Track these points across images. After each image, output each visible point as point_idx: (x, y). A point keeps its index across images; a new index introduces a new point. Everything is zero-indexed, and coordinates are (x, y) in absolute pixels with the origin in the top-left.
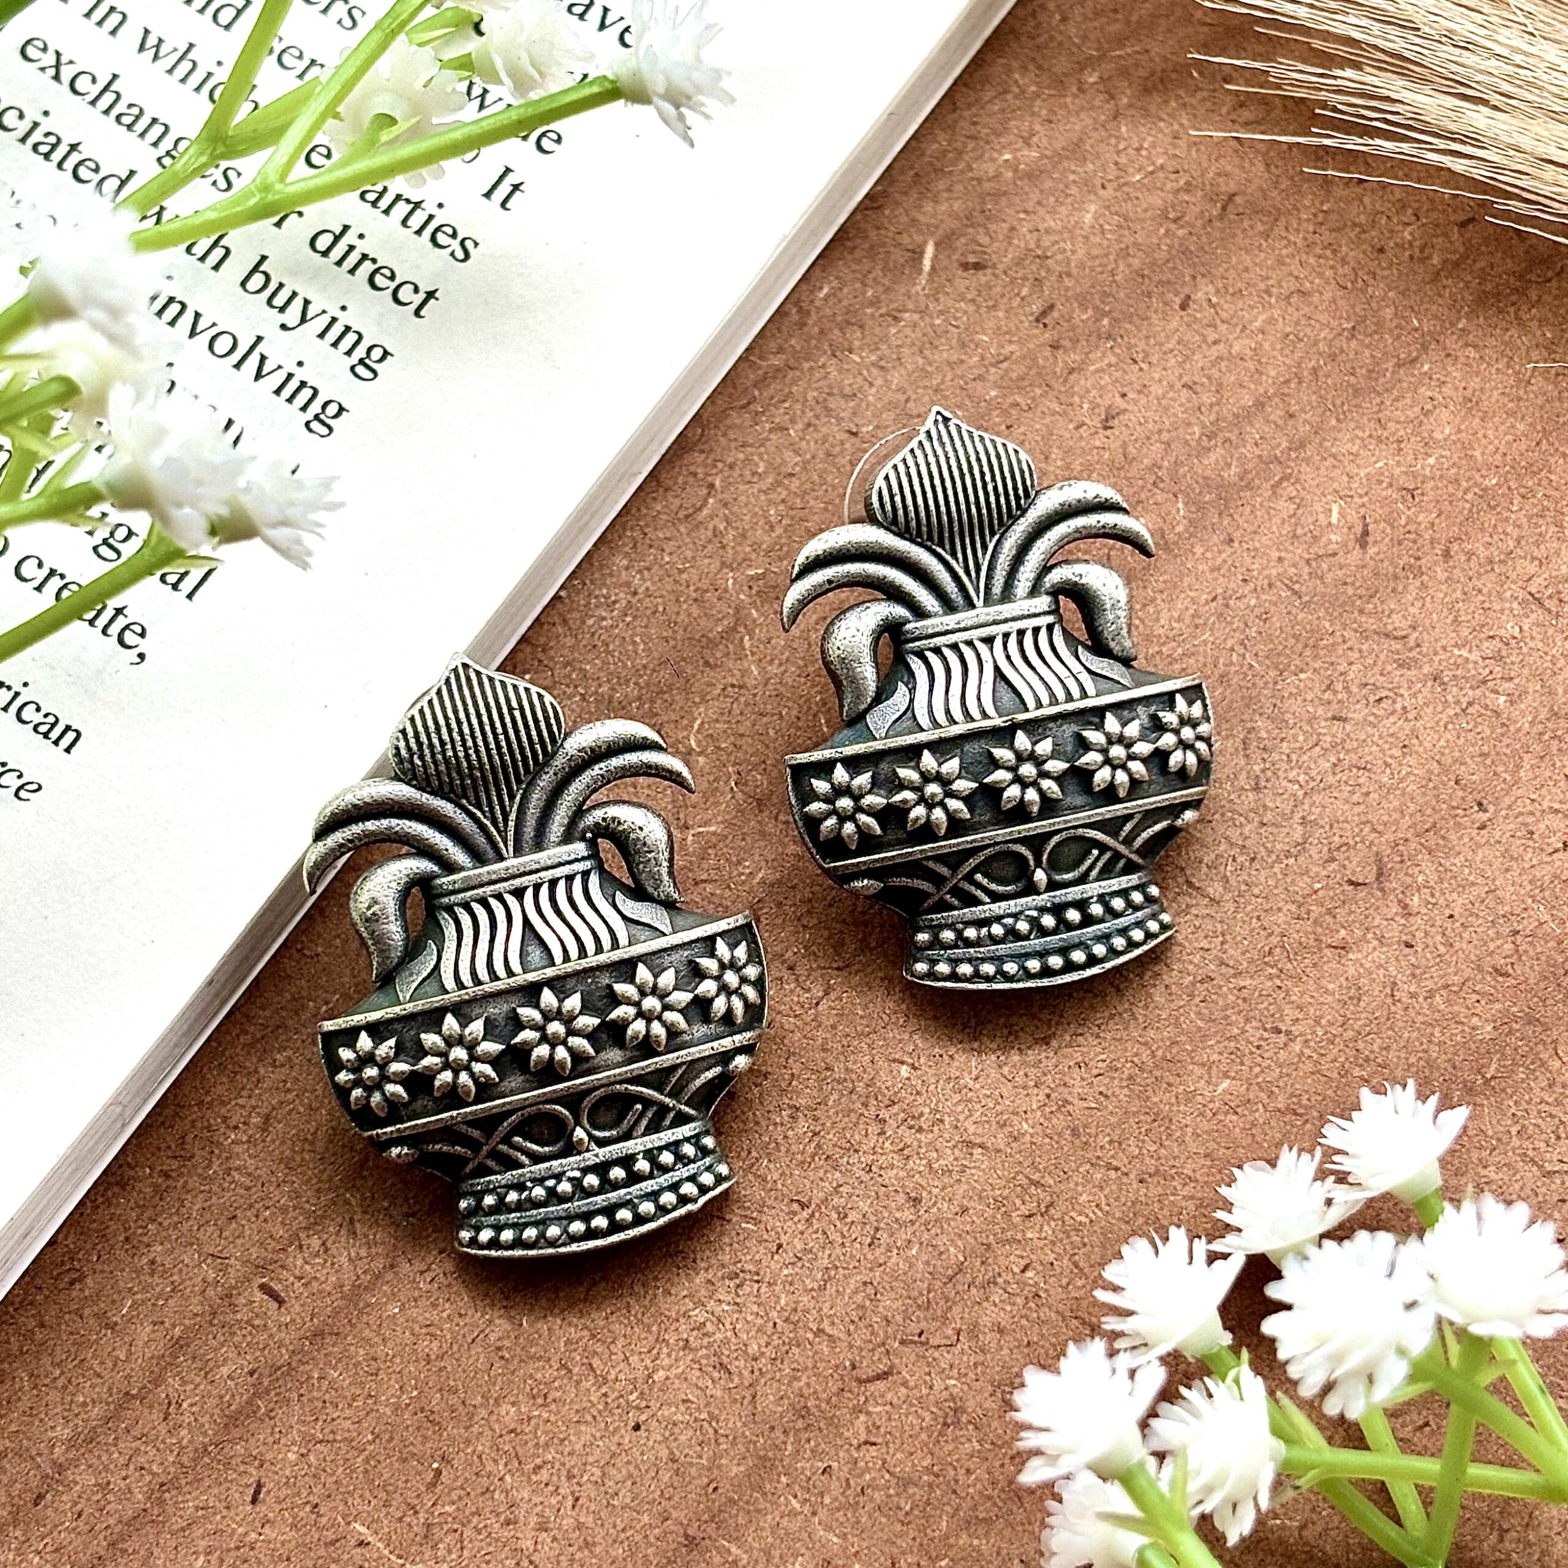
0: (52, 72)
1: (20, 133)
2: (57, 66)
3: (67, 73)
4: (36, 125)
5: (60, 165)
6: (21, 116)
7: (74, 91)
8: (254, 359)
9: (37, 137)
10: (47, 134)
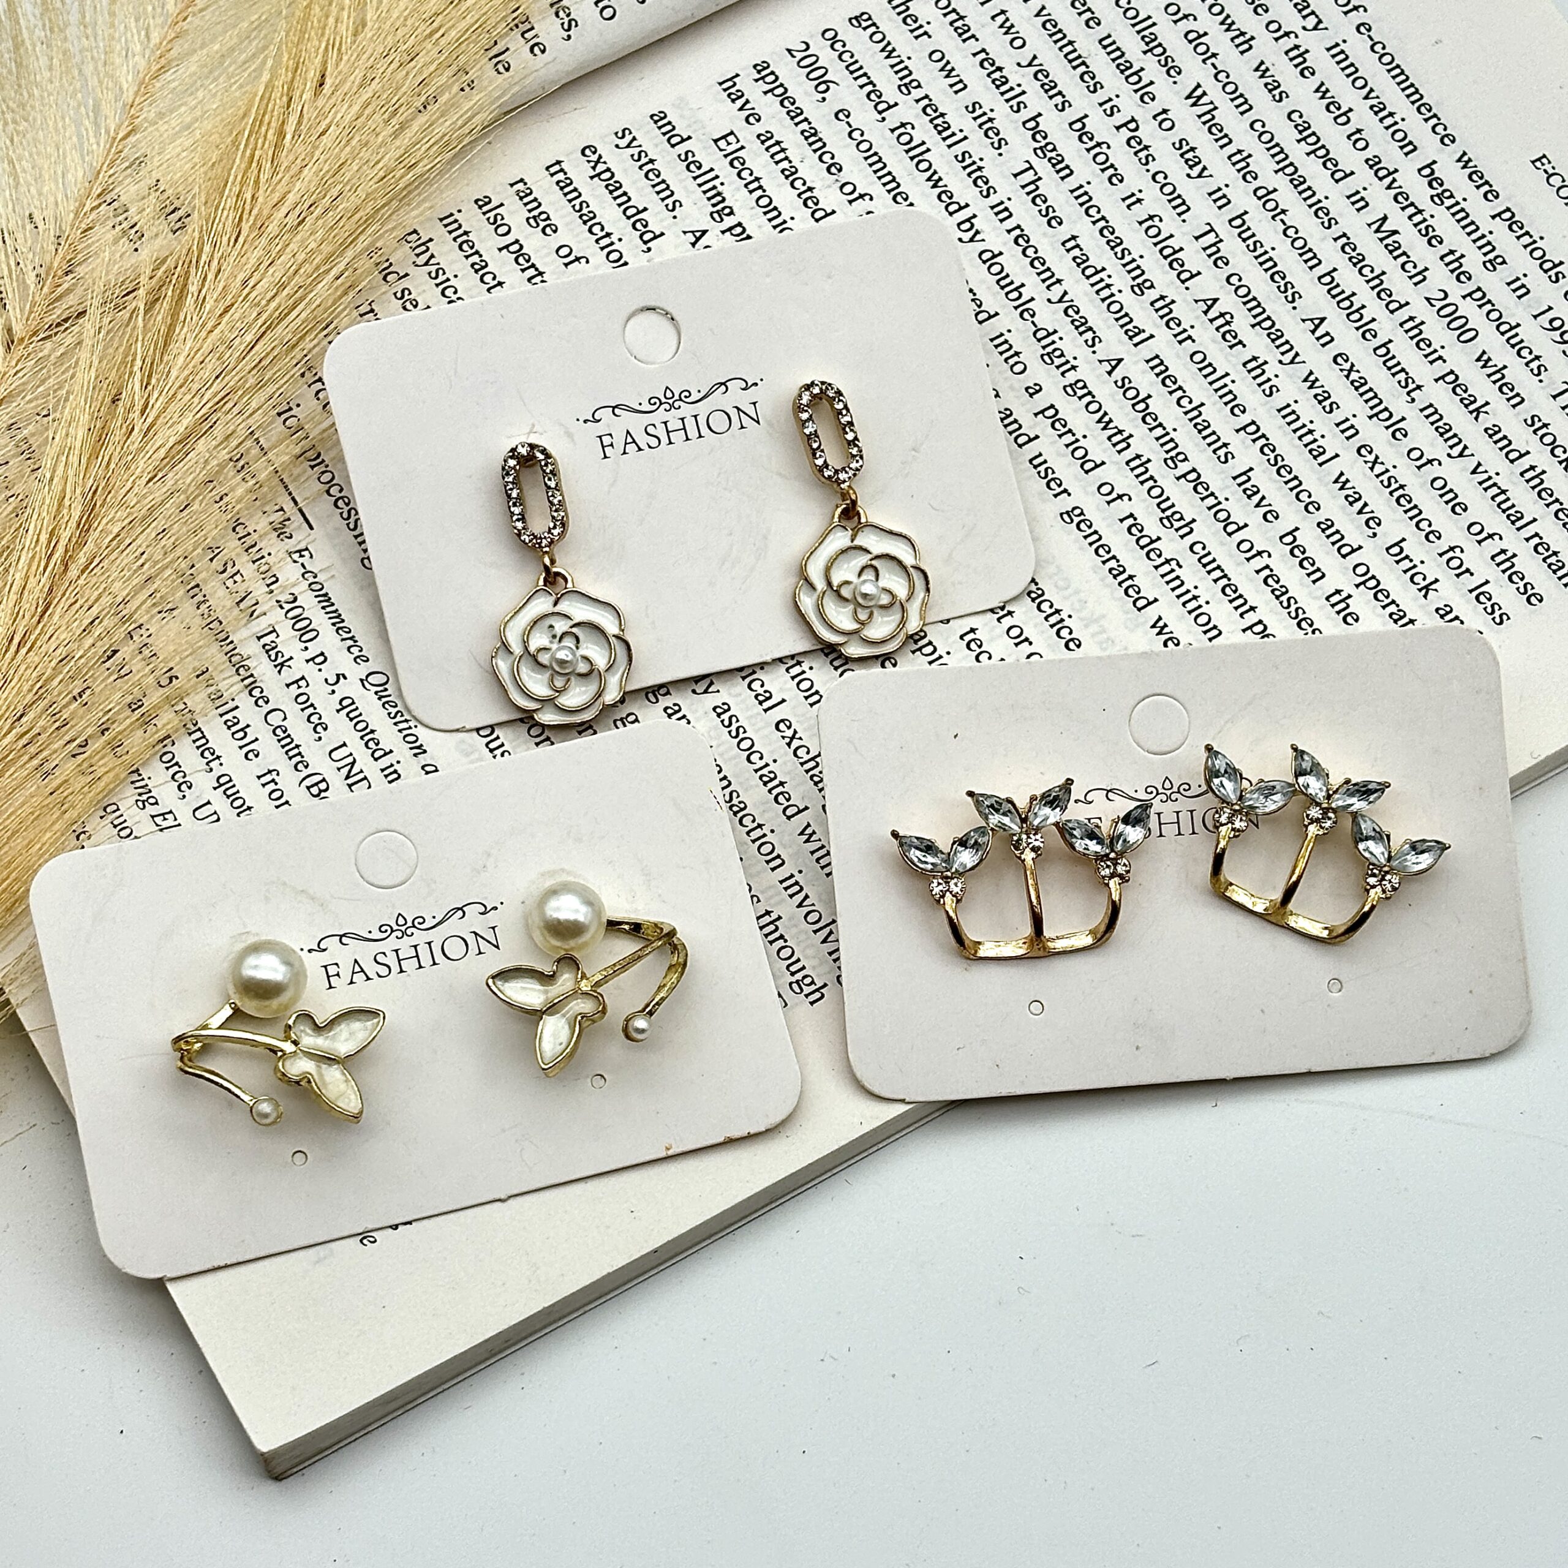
0: (788, 740)
1: (756, 767)
2: (792, 738)
3: (796, 743)
4: (767, 765)
5: (770, 791)
6: (761, 758)
7: (795, 755)
8: (826, 931)
9: (765, 771)
10: (770, 772)
